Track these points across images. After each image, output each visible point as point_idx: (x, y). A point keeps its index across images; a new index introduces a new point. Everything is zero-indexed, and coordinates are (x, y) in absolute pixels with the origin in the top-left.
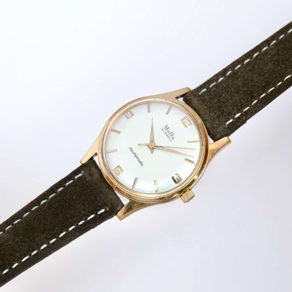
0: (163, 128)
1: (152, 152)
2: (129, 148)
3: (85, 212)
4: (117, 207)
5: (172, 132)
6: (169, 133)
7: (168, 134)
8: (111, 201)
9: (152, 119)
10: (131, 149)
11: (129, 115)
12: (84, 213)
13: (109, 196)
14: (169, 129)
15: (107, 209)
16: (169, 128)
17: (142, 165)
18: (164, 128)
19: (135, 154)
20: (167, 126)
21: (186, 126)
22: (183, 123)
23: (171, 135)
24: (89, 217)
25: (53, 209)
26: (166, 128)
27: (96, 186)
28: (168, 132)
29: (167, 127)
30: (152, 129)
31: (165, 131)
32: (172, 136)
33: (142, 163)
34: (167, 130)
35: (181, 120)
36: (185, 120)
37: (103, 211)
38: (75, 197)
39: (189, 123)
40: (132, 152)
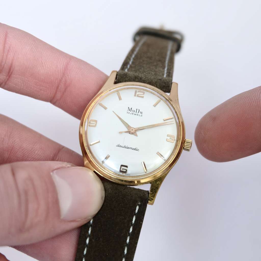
0: (127, 111)
1: (136, 135)
2: (117, 146)
3: (127, 219)
4: (145, 196)
5: (137, 109)
6: (135, 111)
7: (135, 113)
8: (137, 196)
10: (119, 146)
12: (127, 221)
13: (133, 193)
14: (132, 109)
15: (139, 203)
17: (138, 150)
18: (129, 111)
19: (125, 147)
20: (129, 108)
21: (143, 97)
22: (138, 96)
23: (138, 112)
24: (132, 220)
25: (101, 239)
26: (129, 110)
27: (117, 195)
30: (120, 118)
31: (131, 112)
32: (140, 112)
34: (132, 111)
35: (135, 96)
36: (137, 93)
37: (138, 208)
38: (109, 216)
39: (142, 93)
40: (121, 147)
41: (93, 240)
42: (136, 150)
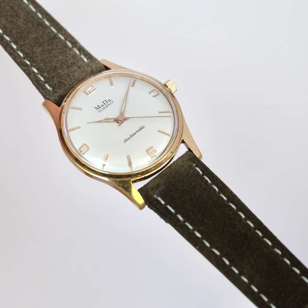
0: (98, 111)
1: (128, 119)
2: (125, 142)
5: (103, 102)
6: (104, 104)
7: (105, 106)
8: (186, 161)
9: (88, 124)
10: (126, 141)
11: (85, 148)
15: (194, 165)
16: (98, 106)
17: (144, 127)
18: (99, 110)
19: (131, 136)
20: (95, 108)
21: (95, 89)
22: (90, 92)
23: (106, 103)
24: (207, 181)
25: (205, 220)
26: (98, 109)
27: (171, 177)
28: (102, 106)
29: (97, 107)
31: (101, 109)
32: (107, 101)
33: (141, 127)
34: (101, 107)
35: (88, 94)
38: (188, 197)
39: (91, 88)
40: (129, 139)
41: (202, 228)
42: (142, 128)
